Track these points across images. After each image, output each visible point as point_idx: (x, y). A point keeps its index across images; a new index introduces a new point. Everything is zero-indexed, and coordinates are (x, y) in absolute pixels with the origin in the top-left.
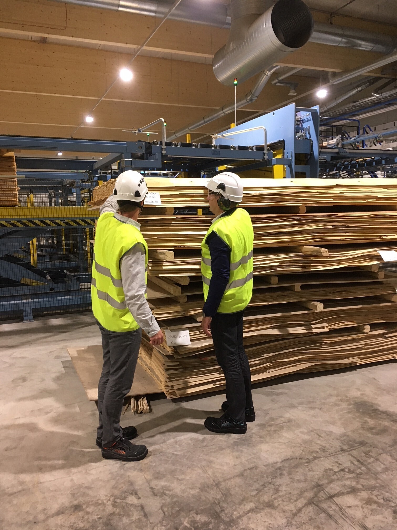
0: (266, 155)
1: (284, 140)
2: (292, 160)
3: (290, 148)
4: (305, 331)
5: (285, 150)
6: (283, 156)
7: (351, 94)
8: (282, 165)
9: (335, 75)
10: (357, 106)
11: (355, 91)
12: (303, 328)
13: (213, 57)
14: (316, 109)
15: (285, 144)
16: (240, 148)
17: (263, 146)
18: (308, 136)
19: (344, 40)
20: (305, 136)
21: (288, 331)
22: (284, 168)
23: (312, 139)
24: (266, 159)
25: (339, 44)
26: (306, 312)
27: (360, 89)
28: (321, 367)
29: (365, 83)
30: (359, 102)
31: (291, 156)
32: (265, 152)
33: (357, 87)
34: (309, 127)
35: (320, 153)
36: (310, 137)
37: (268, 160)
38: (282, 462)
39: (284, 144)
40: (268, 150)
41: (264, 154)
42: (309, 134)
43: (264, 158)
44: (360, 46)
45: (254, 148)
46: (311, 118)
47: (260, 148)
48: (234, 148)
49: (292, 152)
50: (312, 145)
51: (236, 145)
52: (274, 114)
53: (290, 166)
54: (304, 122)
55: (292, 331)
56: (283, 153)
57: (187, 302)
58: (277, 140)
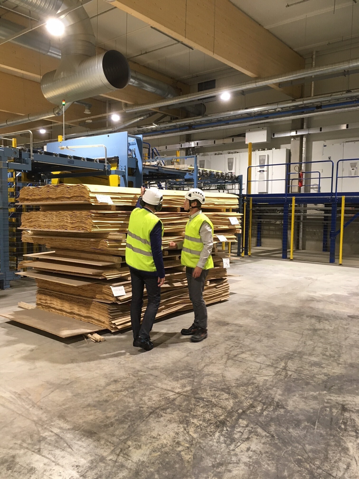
0: (106, 166)
1: (118, 157)
2: (125, 172)
3: (124, 164)
4: (181, 285)
5: (119, 164)
6: (118, 168)
7: (136, 120)
8: (117, 175)
9: (126, 105)
10: (141, 131)
11: (139, 119)
12: (180, 283)
13: (41, 78)
14: (140, 137)
15: (120, 160)
16: (88, 160)
17: (104, 159)
18: (134, 156)
19: (136, 82)
20: (132, 155)
21: (173, 285)
22: (119, 178)
23: (137, 157)
24: (106, 170)
25: (133, 84)
26: (181, 273)
27: (142, 118)
28: (188, 307)
29: (146, 115)
30: (142, 128)
31: (125, 169)
32: (106, 164)
33: (140, 116)
34: (135, 149)
35: (143, 168)
36: (136, 156)
37: (108, 170)
38: (202, 348)
39: (118, 160)
40: (107, 163)
41: (105, 166)
42: (135, 154)
43: (105, 169)
44: (146, 87)
45: (98, 161)
46: (136, 142)
47: (102, 161)
48: (84, 159)
49: (125, 166)
50: (137, 162)
51: (85, 157)
52: (108, 136)
53: (124, 176)
54: (130, 145)
55: (176, 285)
56: (118, 166)
57: (121, 267)
58: (113, 156)
